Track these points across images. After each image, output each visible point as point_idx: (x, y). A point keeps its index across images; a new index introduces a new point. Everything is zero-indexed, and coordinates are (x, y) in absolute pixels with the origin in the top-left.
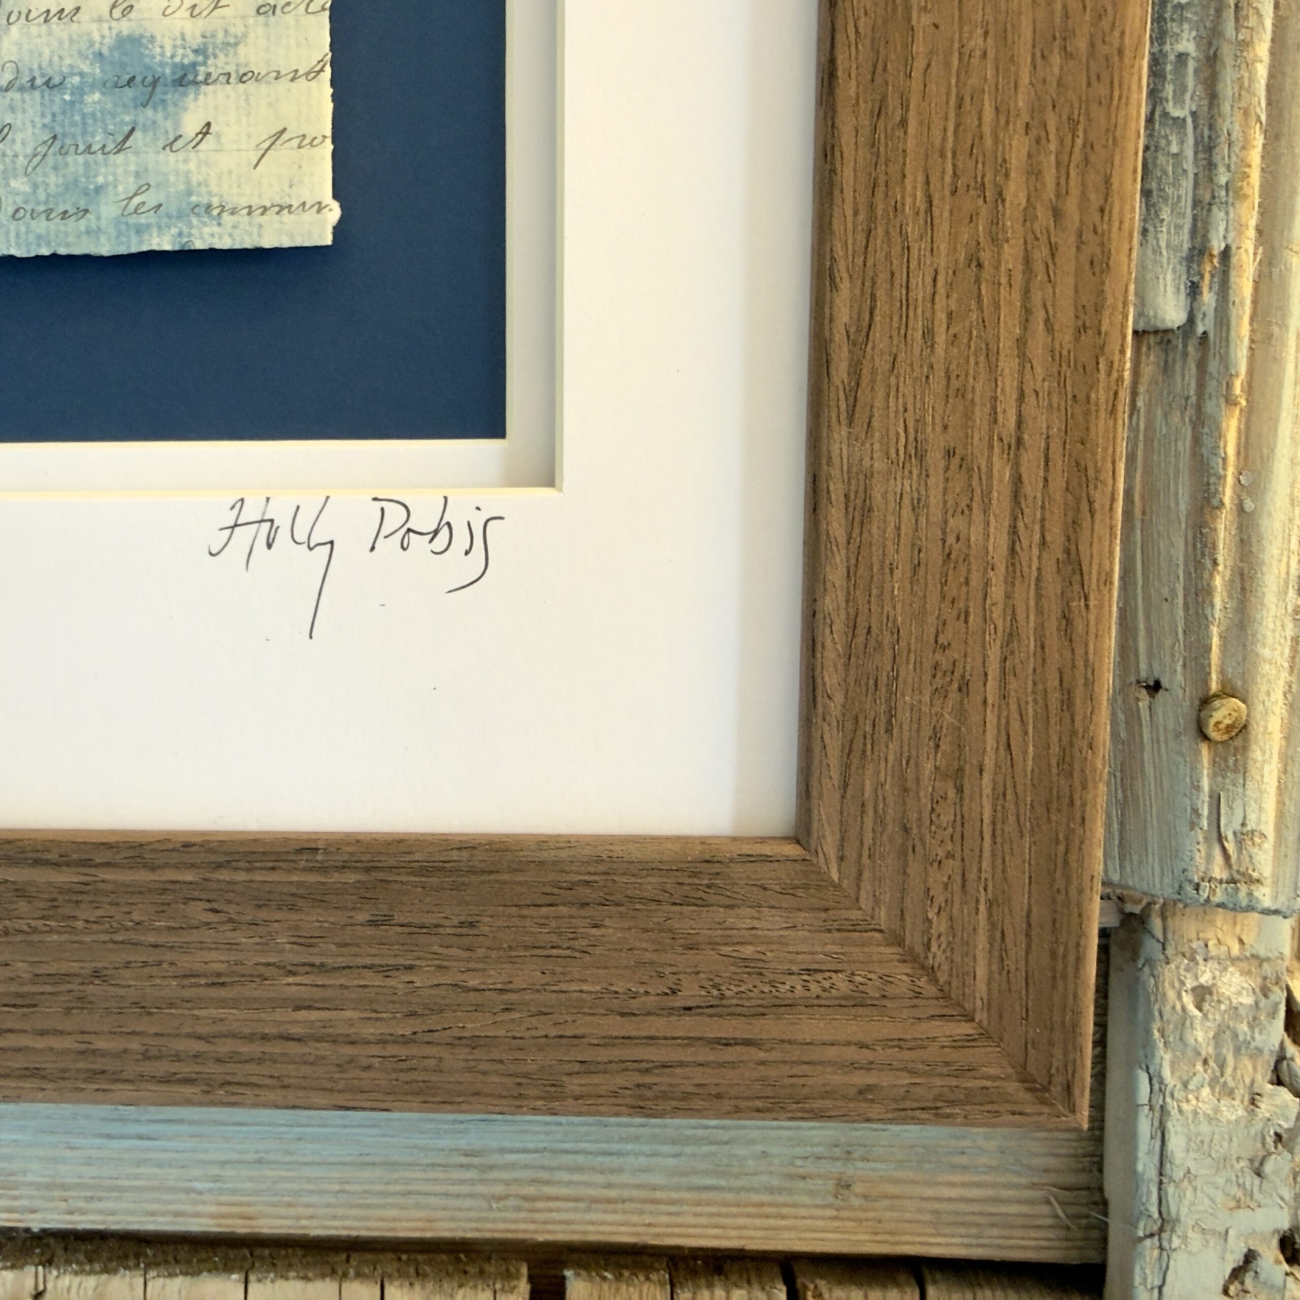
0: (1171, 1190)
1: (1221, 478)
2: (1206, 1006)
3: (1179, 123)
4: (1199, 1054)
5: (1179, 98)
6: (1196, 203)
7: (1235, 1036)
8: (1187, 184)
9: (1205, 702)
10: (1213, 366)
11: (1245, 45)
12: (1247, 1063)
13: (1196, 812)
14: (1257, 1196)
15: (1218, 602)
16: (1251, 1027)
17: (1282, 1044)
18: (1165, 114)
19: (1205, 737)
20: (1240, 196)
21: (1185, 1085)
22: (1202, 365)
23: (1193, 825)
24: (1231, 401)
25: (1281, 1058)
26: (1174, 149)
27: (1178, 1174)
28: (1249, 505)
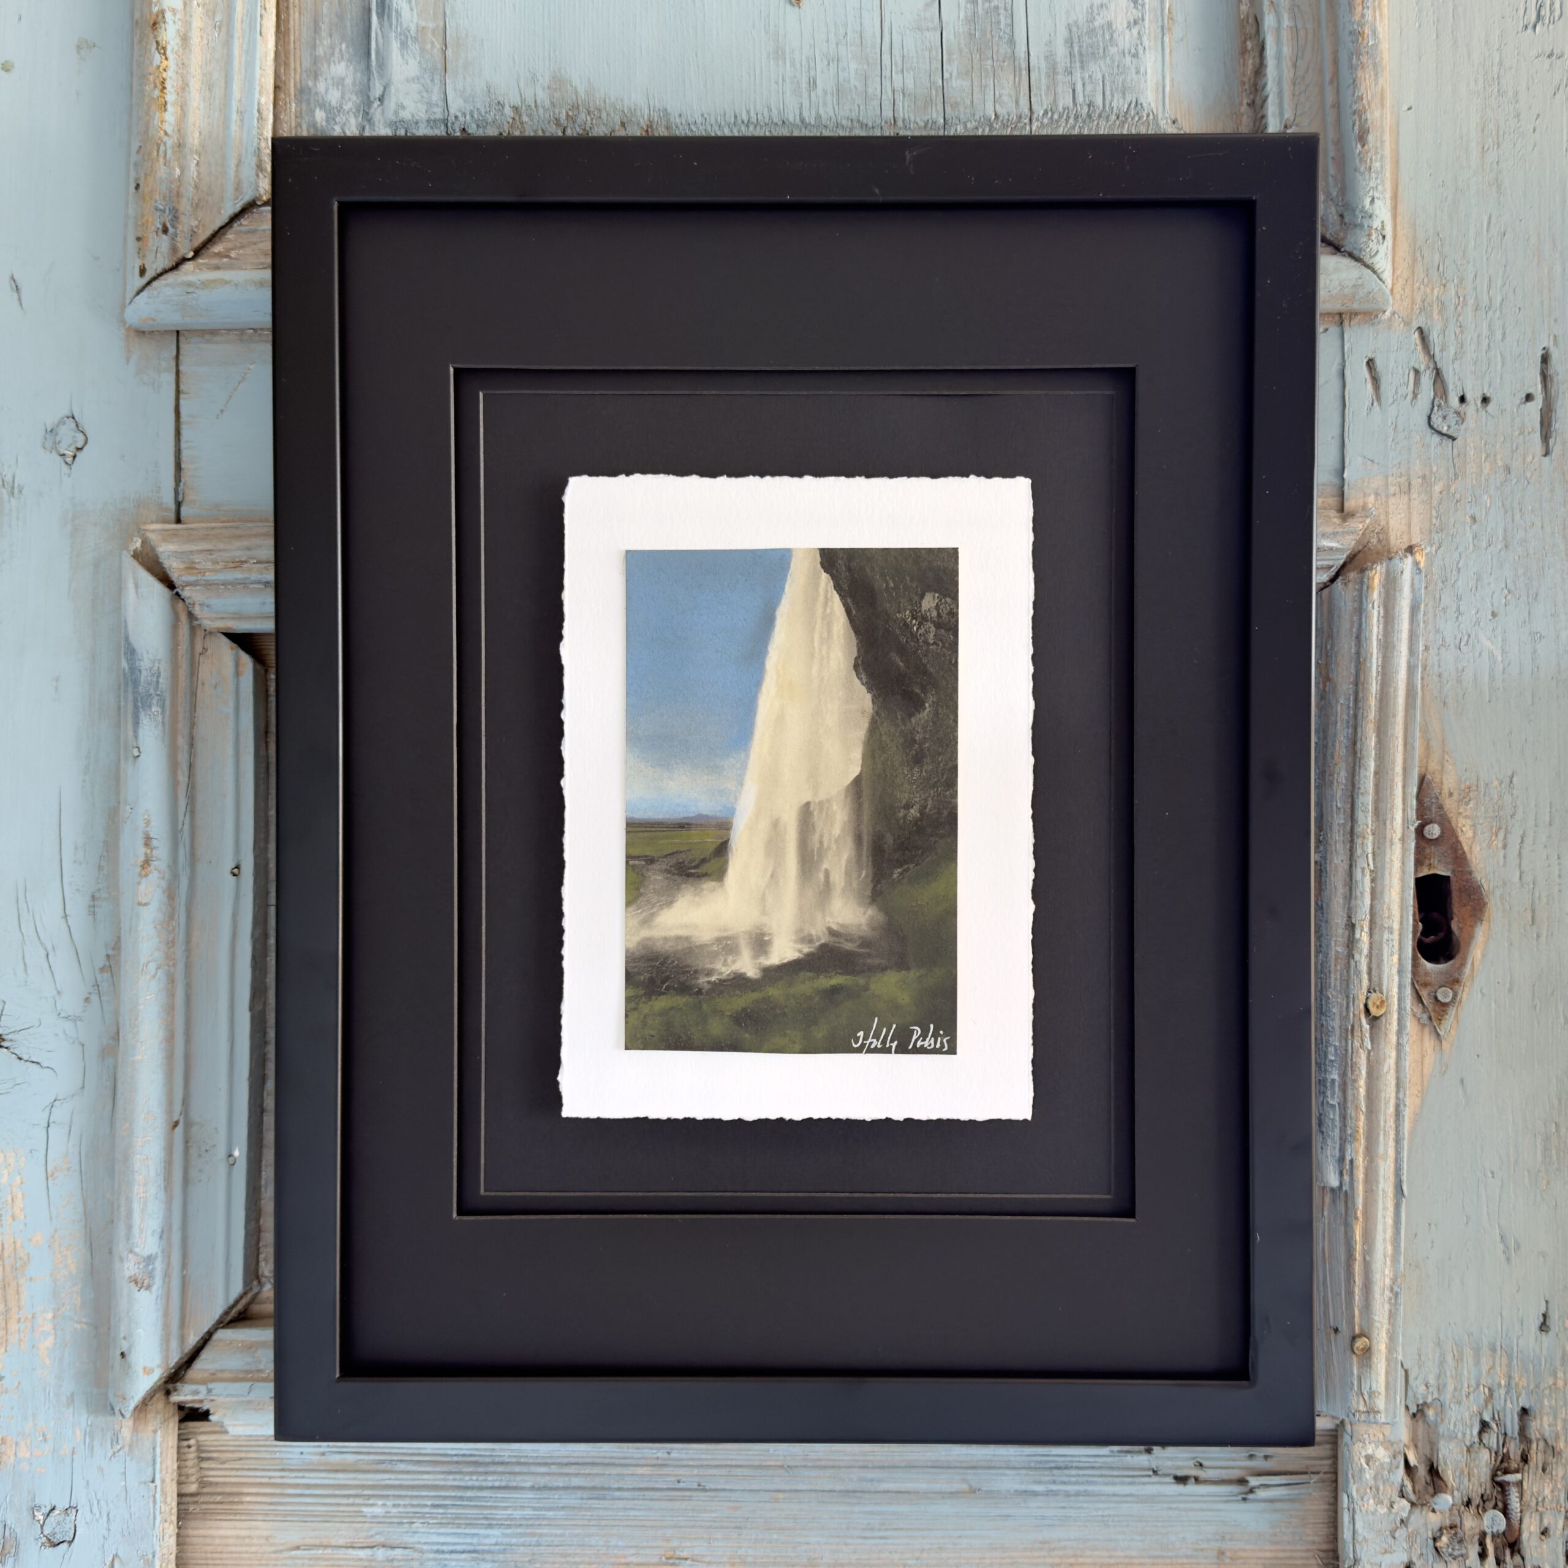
0: (1357, 1546)
1: (1355, 1249)
2: (1370, 1464)
3: (1333, 1106)
4: (1367, 1484)
5: (1333, 1097)
6: (1341, 1139)
7: (1382, 1476)
8: (1337, 1131)
9: (1354, 1338)
10: (1350, 1204)
11: (1355, 1081)
12: (1388, 1487)
13: (1352, 1384)
14: (1394, 1548)
15: (1357, 1298)
16: (1389, 1472)
17: (1403, 1480)
18: (1328, 1102)
19: (1354, 1353)
20: (1356, 1140)
21: (1362, 1499)
22: (1346, 1203)
23: (1352, 1389)
24: (1356, 1218)
25: (1403, 1486)
26: (1332, 1117)
27: (1360, 1538)
28: (1368, 1258)
